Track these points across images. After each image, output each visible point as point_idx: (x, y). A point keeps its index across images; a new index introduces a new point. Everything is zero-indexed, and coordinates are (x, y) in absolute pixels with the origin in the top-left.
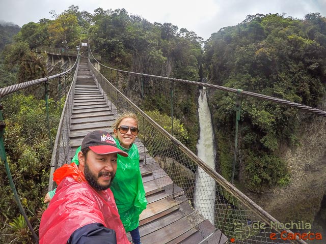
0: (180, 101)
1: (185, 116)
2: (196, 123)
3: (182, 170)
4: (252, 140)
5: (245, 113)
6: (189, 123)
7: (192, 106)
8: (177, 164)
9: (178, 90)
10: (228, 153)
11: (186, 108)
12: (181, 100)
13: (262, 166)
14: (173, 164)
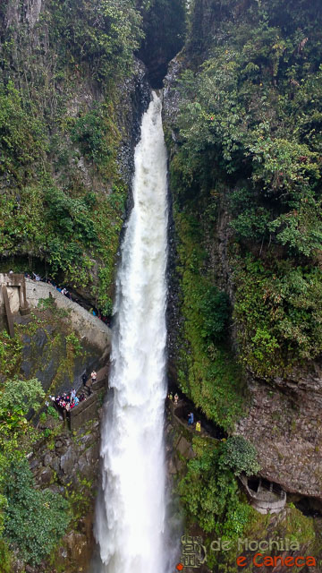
0: (72, 112)
1: (87, 162)
2: (117, 183)
3: (75, 318)
4: (254, 227)
5: (235, 147)
6: (97, 184)
7: (107, 130)
8: (62, 301)
9: (63, 74)
10: (205, 271)
11: (87, 136)
12: (75, 110)
13: (278, 300)
14: (51, 300)
